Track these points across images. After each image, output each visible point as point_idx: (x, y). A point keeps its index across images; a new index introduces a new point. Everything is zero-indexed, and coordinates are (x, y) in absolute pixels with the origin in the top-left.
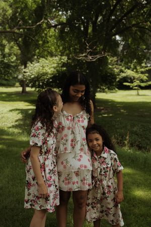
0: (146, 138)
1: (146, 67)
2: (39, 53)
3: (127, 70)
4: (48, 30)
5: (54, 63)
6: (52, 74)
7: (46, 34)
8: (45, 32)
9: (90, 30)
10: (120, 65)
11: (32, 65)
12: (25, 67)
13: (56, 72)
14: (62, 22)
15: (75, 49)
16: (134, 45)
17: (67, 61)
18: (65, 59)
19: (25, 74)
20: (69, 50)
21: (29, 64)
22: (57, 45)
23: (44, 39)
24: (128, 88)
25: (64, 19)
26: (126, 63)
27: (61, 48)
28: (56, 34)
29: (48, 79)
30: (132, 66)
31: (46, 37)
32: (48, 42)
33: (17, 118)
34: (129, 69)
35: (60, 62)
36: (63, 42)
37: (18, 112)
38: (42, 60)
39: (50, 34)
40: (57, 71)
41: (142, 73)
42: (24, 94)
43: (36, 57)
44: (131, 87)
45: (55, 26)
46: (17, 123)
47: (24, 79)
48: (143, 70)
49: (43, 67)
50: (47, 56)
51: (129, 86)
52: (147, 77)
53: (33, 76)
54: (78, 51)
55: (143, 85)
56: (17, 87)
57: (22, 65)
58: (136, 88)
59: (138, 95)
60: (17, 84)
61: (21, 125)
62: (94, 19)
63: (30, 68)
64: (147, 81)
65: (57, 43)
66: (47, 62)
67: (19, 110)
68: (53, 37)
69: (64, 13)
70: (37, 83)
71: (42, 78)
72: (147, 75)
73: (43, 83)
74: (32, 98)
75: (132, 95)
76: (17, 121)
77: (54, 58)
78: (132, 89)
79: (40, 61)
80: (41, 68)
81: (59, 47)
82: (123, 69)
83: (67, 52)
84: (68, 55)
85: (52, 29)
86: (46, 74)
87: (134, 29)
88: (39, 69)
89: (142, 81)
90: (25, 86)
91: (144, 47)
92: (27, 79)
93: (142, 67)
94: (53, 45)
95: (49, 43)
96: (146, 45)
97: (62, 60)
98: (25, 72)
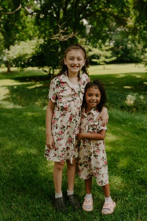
0: (111, 102)
1: (109, 46)
2: (19, 36)
3: (94, 48)
4: (25, 17)
5: (32, 45)
6: (32, 54)
7: (24, 21)
8: (23, 19)
9: (61, 16)
10: (89, 45)
11: (14, 48)
12: (9, 49)
13: (35, 53)
14: (37, 9)
15: (50, 32)
16: (99, 28)
17: (44, 43)
18: (42, 41)
19: (8, 56)
20: (45, 33)
21: (11, 47)
22: (34, 29)
23: (22, 25)
24: (96, 64)
25: (38, 7)
26: (93, 43)
27: (38, 32)
28: (33, 20)
29: (29, 59)
30: (98, 46)
31: (24, 23)
32: (26, 27)
33: (5, 93)
34: (96, 48)
35: (38, 44)
36: (39, 27)
37: (5, 88)
38: (22, 43)
39: (28, 20)
40: (36, 51)
41: (107, 50)
42: (9, 73)
43: (17, 41)
44: (98, 63)
45: (32, 14)
46: (5, 97)
47: (9, 60)
48: (107, 48)
49: (23, 49)
50: (26, 39)
51: (96, 62)
52: (111, 54)
53: (15, 57)
54: (52, 34)
55: (108, 60)
56: (3, 68)
57: (5, 49)
58: (103, 63)
59: (104, 69)
60: (3, 65)
61: (9, 98)
62: (64, 6)
63: (13, 51)
64: (111, 57)
65: (34, 28)
66: (27, 44)
67: (6, 86)
68: (31, 23)
69: (39, 1)
70: (19, 62)
71: (24, 58)
72: (111, 52)
73: (25, 63)
74: (16, 76)
75: (99, 69)
76: (5, 95)
77: (32, 41)
78: (99, 64)
79: (21, 44)
80: (22, 50)
81: (36, 31)
82: (91, 48)
83: (43, 35)
84: (44, 38)
85: (29, 16)
86: (27, 55)
87: (98, 13)
88: (20, 50)
89: (107, 57)
90: (9, 66)
91: (107, 29)
92: (10, 60)
93: (106, 46)
94: (31, 29)
95: (28, 28)
96: (108, 27)
97: (40, 43)
98: (8, 54)
